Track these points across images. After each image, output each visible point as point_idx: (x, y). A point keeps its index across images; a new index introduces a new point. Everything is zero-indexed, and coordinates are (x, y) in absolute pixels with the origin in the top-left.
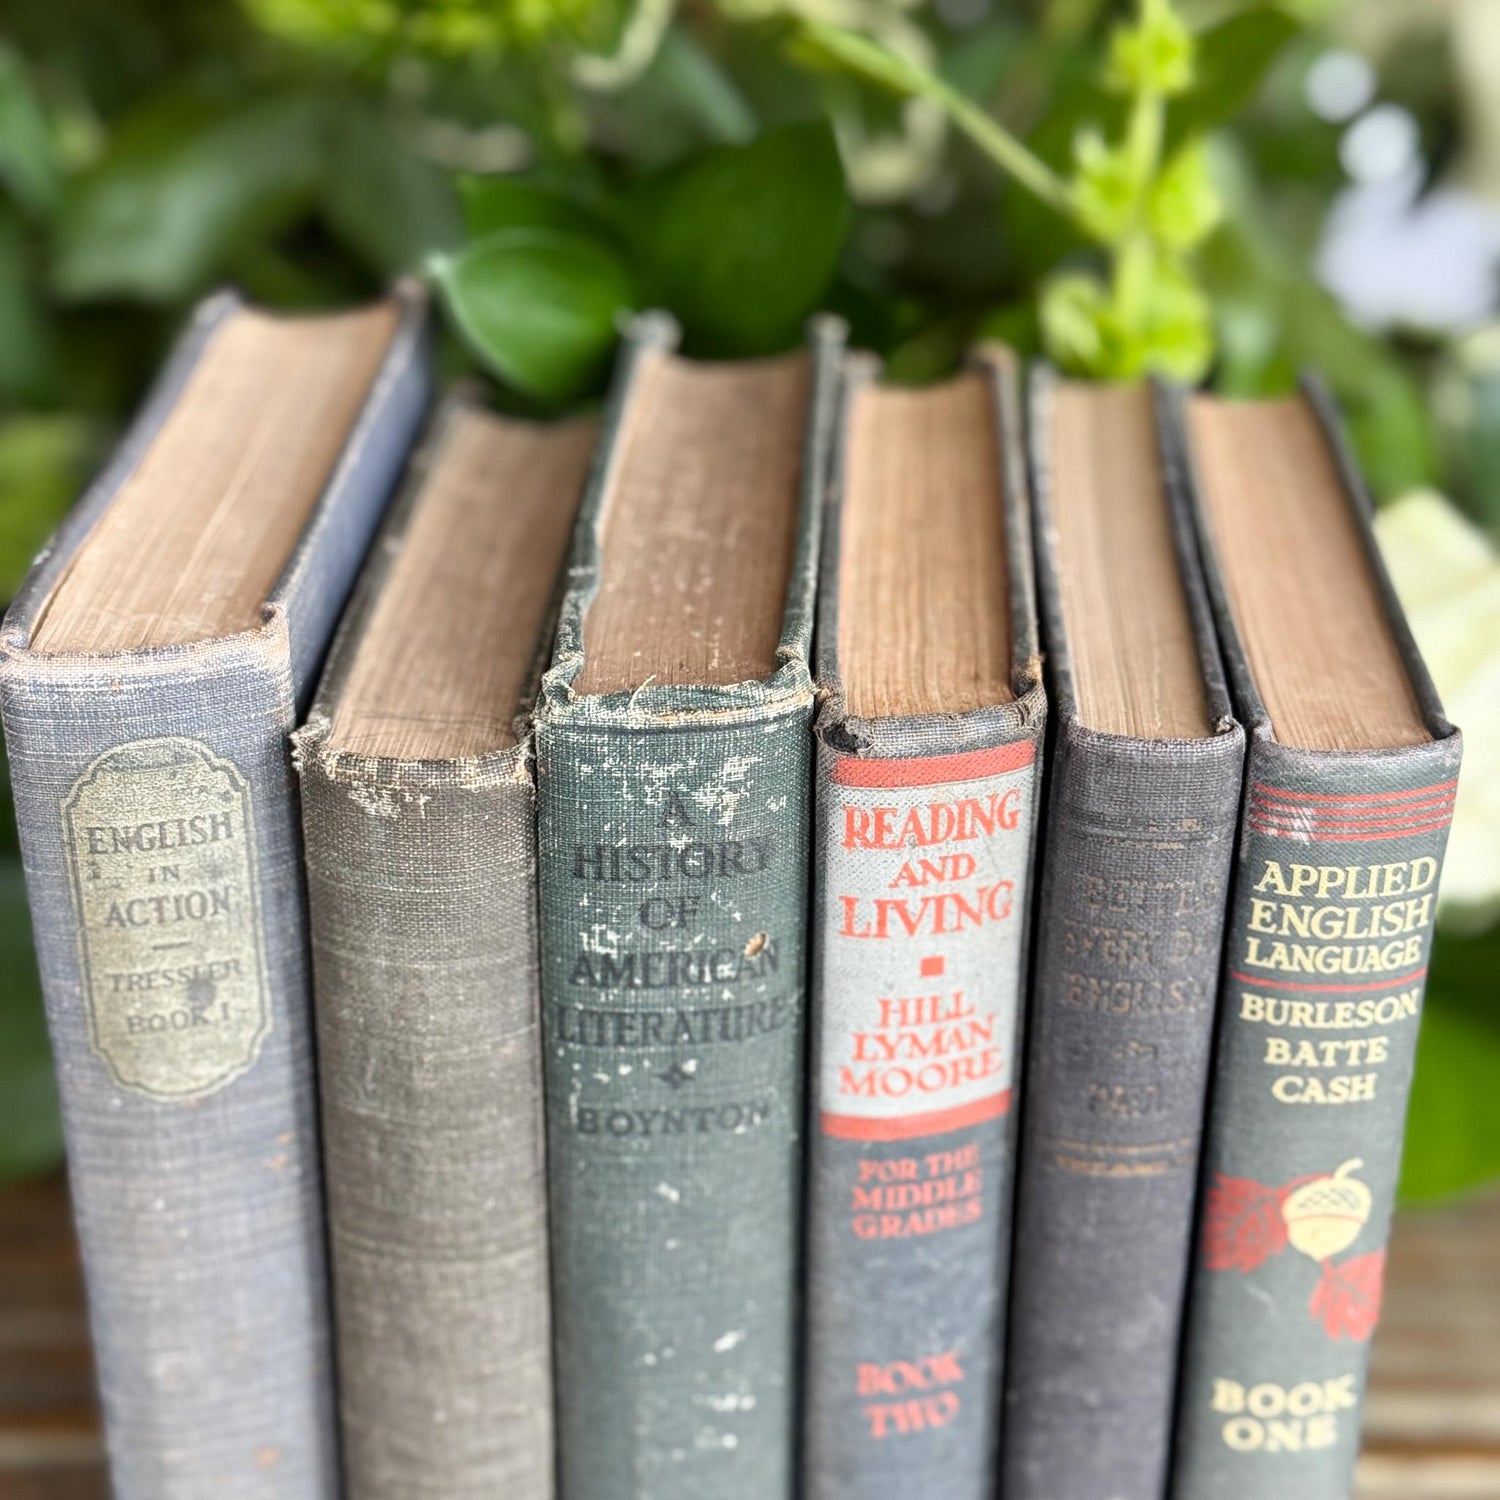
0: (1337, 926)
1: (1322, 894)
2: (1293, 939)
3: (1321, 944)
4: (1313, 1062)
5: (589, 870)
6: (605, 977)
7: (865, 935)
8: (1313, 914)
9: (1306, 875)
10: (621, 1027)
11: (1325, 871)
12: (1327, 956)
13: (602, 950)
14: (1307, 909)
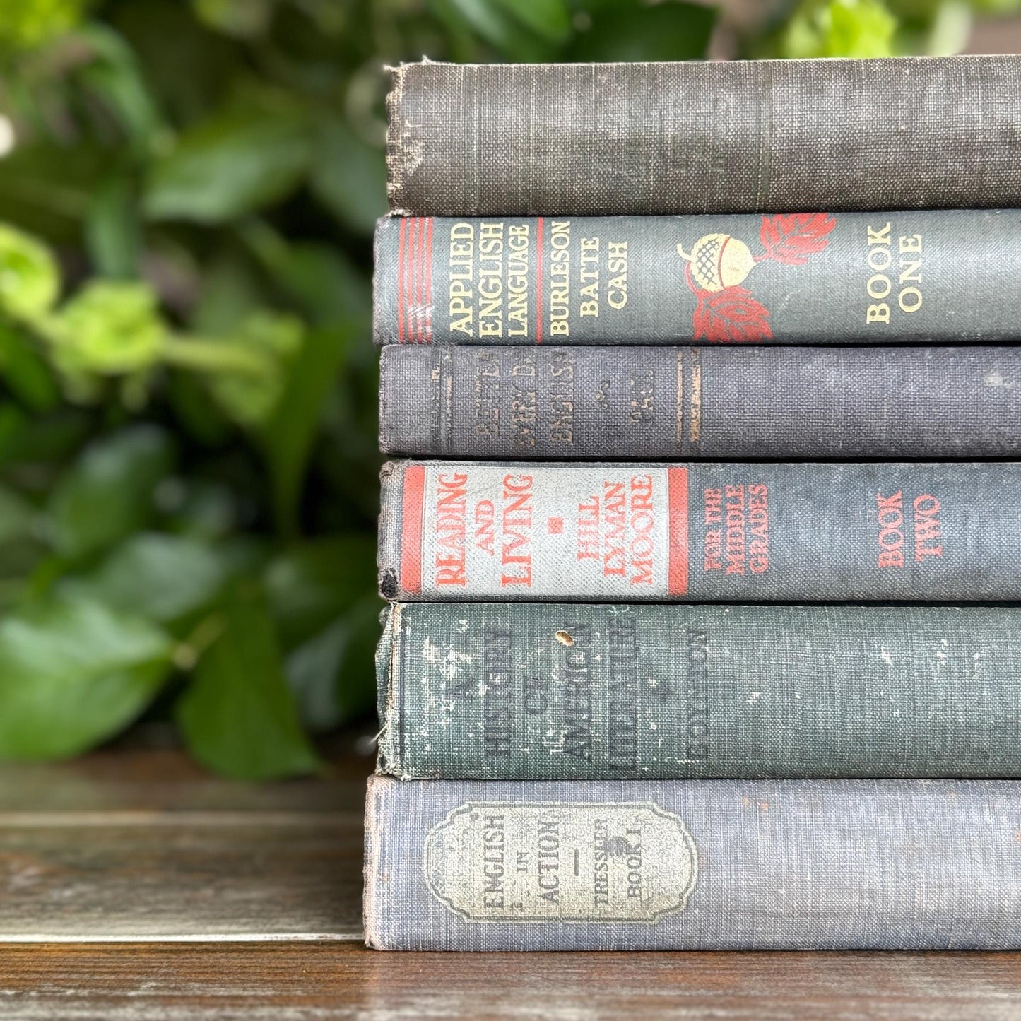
0: (492, 282)
1: (470, 294)
2: (504, 308)
3: (506, 290)
4: (596, 286)
5: (503, 747)
6: (583, 738)
7: (529, 570)
8: (484, 298)
9: (457, 306)
10: (621, 728)
11: (452, 294)
12: (516, 286)
13: (562, 740)
14: (481, 302)
